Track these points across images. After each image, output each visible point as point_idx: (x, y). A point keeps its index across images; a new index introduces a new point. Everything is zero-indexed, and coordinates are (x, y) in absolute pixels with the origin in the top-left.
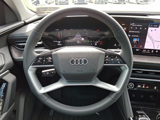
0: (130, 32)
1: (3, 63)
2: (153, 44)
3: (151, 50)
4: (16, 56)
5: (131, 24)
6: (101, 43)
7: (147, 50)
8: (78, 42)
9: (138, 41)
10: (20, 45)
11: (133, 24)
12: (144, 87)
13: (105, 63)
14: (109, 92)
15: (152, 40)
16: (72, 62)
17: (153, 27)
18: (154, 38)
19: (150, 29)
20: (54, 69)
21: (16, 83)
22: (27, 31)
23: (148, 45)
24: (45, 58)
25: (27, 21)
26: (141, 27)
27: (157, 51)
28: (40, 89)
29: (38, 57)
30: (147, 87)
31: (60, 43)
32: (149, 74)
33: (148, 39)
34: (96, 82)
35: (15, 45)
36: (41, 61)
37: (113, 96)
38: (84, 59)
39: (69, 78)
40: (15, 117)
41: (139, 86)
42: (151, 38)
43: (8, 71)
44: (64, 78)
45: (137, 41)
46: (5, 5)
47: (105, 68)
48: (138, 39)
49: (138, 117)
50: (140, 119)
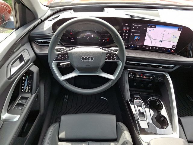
0: (132, 31)
1: (29, 58)
2: (151, 41)
3: (149, 46)
4: (38, 51)
5: (133, 25)
6: (108, 40)
7: (146, 46)
8: (88, 38)
9: (139, 39)
10: (40, 42)
11: (135, 25)
12: (141, 77)
13: (106, 59)
14: (108, 80)
15: (150, 39)
16: (83, 59)
17: (151, 27)
18: (152, 36)
19: (148, 29)
20: (69, 63)
21: (39, 73)
22: (45, 29)
23: (147, 42)
24: (64, 55)
25: (43, 19)
26: (141, 27)
27: (154, 48)
28: (61, 77)
29: (58, 55)
30: (145, 77)
31: (72, 40)
32: (146, 66)
33: (147, 37)
34: (100, 73)
35: (35, 41)
36: (61, 57)
37: (110, 82)
38: (91, 57)
39: (80, 70)
40: (38, 100)
41: (138, 76)
42: (149, 36)
43: (32, 63)
44: (77, 70)
45: (137, 39)
46: (27, 9)
47: (106, 63)
48: (139, 37)
49: (134, 99)
50: (135, 101)
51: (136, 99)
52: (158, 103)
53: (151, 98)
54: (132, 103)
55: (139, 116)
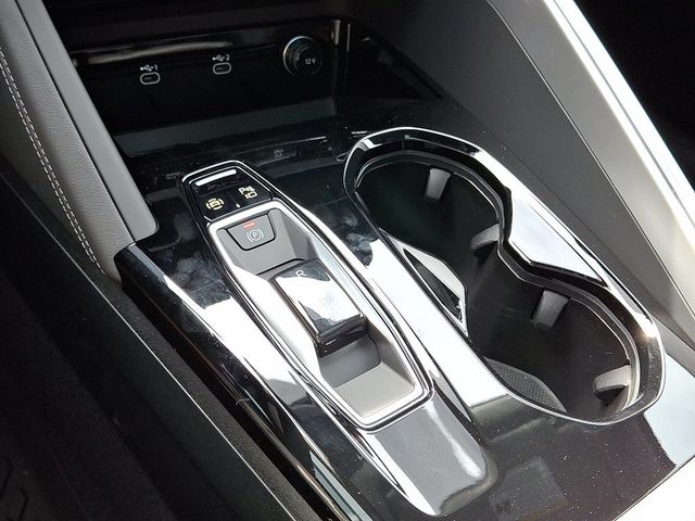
50: (214, 229)
51: (228, 209)
52: (437, 178)
53: (367, 143)
54: (187, 265)
55: (334, 386)
